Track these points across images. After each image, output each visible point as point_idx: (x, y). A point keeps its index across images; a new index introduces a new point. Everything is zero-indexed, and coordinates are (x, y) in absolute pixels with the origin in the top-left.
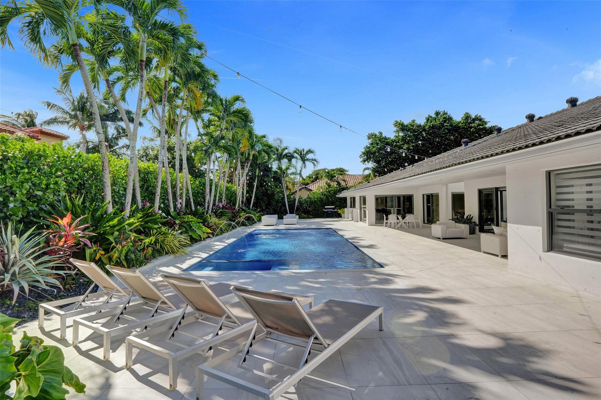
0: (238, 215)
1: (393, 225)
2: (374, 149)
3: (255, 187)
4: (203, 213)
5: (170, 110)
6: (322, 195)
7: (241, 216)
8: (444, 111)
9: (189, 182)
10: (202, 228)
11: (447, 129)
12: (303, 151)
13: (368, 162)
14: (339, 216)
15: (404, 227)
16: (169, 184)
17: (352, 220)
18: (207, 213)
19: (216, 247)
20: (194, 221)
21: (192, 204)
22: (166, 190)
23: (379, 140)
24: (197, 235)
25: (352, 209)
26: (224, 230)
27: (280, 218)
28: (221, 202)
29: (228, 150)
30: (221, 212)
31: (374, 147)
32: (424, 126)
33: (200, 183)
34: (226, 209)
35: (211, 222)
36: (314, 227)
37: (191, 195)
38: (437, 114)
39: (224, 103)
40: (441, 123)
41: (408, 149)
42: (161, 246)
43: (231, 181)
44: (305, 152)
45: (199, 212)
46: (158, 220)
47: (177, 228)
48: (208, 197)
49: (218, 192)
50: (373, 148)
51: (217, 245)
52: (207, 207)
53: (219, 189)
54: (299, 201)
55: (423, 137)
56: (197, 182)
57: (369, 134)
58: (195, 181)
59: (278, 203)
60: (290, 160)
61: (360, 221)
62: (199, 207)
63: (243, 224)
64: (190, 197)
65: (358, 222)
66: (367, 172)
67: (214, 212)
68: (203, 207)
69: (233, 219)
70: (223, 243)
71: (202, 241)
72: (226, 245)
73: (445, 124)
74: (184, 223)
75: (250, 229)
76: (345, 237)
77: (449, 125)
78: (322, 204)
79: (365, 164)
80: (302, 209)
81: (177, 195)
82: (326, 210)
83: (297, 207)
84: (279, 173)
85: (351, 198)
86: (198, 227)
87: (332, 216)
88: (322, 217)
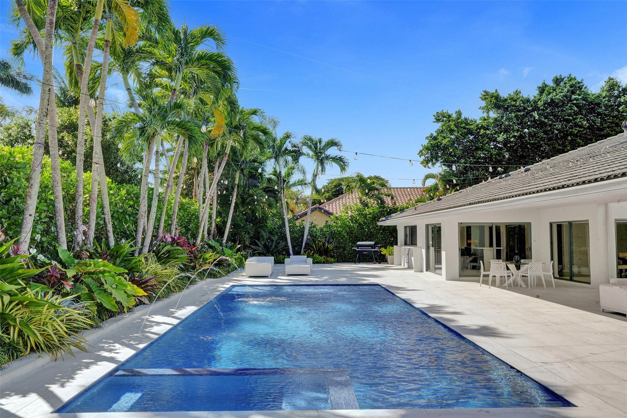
0: (201, 256)
1: (498, 280)
2: (444, 142)
3: (233, 205)
4: (132, 254)
5: (71, 47)
6: (352, 222)
7: (207, 259)
8: (570, 75)
9: (105, 191)
10: (125, 286)
11: (577, 105)
12: (320, 142)
13: (433, 164)
14: (382, 259)
15: (520, 286)
16: (60, 194)
17: (410, 267)
18: (140, 253)
19: (156, 329)
20: (109, 272)
21: (111, 235)
22: (53, 204)
23: (455, 125)
24: (114, 302)
25: (408, 247)
26: (173, 287)
27: (279, 262)
28: (170, 231)
29: (187, 129)
30: (168, 252)
31: (444, 138)
32: (535, 102)
33: (128, 193)
34: (178, 244)
35: (147, 272)
36: (343, 280)
37: (108, 217)
38: (558, 81)
39: (182, 37)
40: (565, 96)
41: (506, 142)
42: (21, 334)
43: (188, 192)
44: (323, 144)
45: (124, 251)
46: (20, 271)
47: (68, 288)
48: (142, 222)
49: (164, 213)
50: (442, 140)
51: (158, 324)
52: (140, 240)
53: (166, 206)
54: (311, 234)
55: (535, 121)
56: (123, 192)
57: (437, 113)
58: (119, 189)
59: (273, 235)
60: (296, 159)
61: (427, 270)
62: (123, 241)
63: (212, 275)
64: (107, 220)
65: (422, 271)
66: (430, 182)
67: (154, 251)
68: (132, 241)
69: (192, 264)
70: (169, 316)
71: (124, 312)
72: (176, 322)
73: (573, 96)
74: (87, 276)
75: (223, 283)
76: (417, 306)
77: (580, 97)
78: (352, 238)
79: (429, 167)
80: (316, 247)
81: (76, 216)
82: (358, 248)
83: (306, 244)
84: (275, 181)
85: (406, 227)
86: (117, 285)
87: (369, 259)
88: (351, 260)
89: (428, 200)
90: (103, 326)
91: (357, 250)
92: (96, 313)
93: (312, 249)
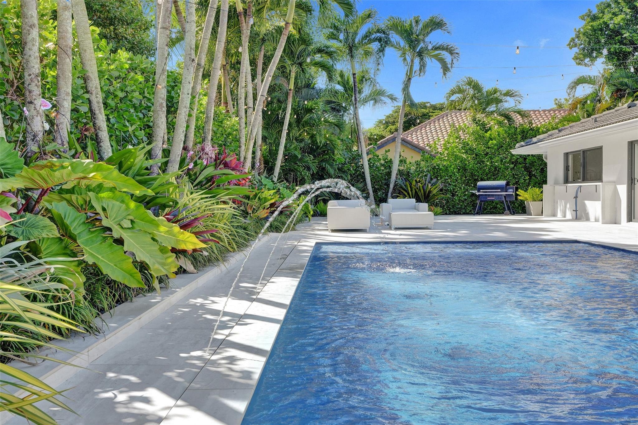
0: (256, 195)
3: (287, 122)
6: (465, 152)
7: (266, 200)
12: (416, 23)
13: (593, 59)
14: (519, 208)
17: (579, 218)
25: (573, 185)
34: (227, 166)
35: (185, 206)
37: (97, 101)
44: (421, 26)
52: (160, 152)
66: (584, 90)
75: (298, 240)
78: (466, 177)
79: (586, 65)
80: (411, 191)
81: (26, 74)
82: (478, 192)
83: (396, 185)
84: (341, 93)
85: (567, 155)
86: (132, 222)
87: (491, 209)
88: (464, 211)
89: (584, 117)
90: (105, 328)
91: (477, 194)
92: (84, 292)
93: (406, 194)
